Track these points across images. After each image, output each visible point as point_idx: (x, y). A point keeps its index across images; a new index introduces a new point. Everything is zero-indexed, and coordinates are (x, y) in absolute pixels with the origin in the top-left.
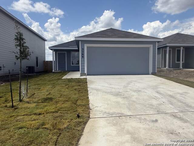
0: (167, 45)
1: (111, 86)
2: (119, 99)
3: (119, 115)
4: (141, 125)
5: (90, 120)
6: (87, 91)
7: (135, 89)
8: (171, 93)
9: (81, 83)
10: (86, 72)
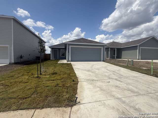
0: (109, 47)
1: (84, 67)
2: (90, 73)
3: (92, 80)
4: (103, 84)
5: (79, 82)
6: (73, 69)
7: (96, 68)
8: (113, 70)
9: (69, 66)
10: (70, 60)
